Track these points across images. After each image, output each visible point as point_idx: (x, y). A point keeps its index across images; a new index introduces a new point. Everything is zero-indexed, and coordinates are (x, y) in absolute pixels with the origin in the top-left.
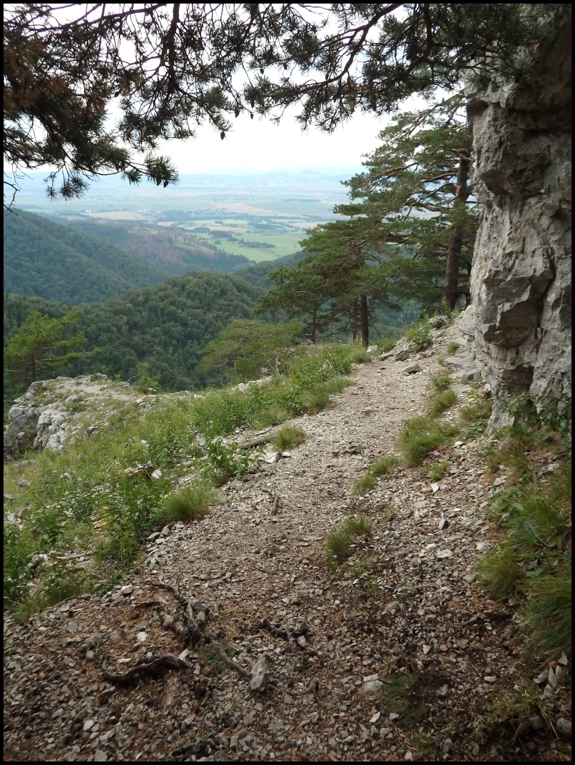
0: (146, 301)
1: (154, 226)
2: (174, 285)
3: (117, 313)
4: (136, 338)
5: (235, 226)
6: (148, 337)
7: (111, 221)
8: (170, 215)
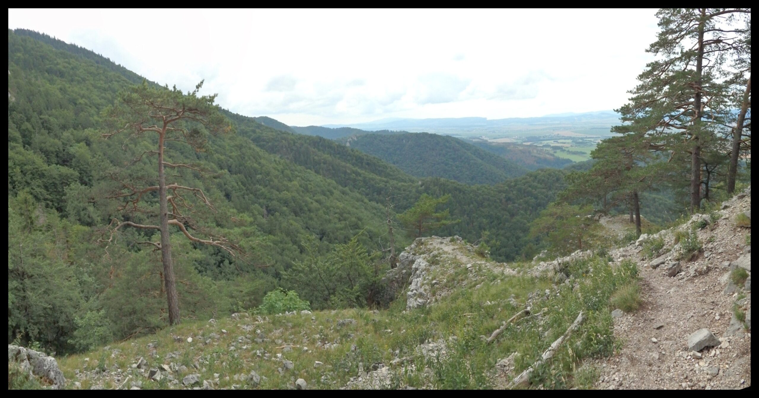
0: (515, 185)
1: (521, 145)
2: (531, 176)
3: (500, 192)
4: (509, 206)
5: (565, 143)
6: (516, 205)
7: (499, 143)
8: (530, 139)
